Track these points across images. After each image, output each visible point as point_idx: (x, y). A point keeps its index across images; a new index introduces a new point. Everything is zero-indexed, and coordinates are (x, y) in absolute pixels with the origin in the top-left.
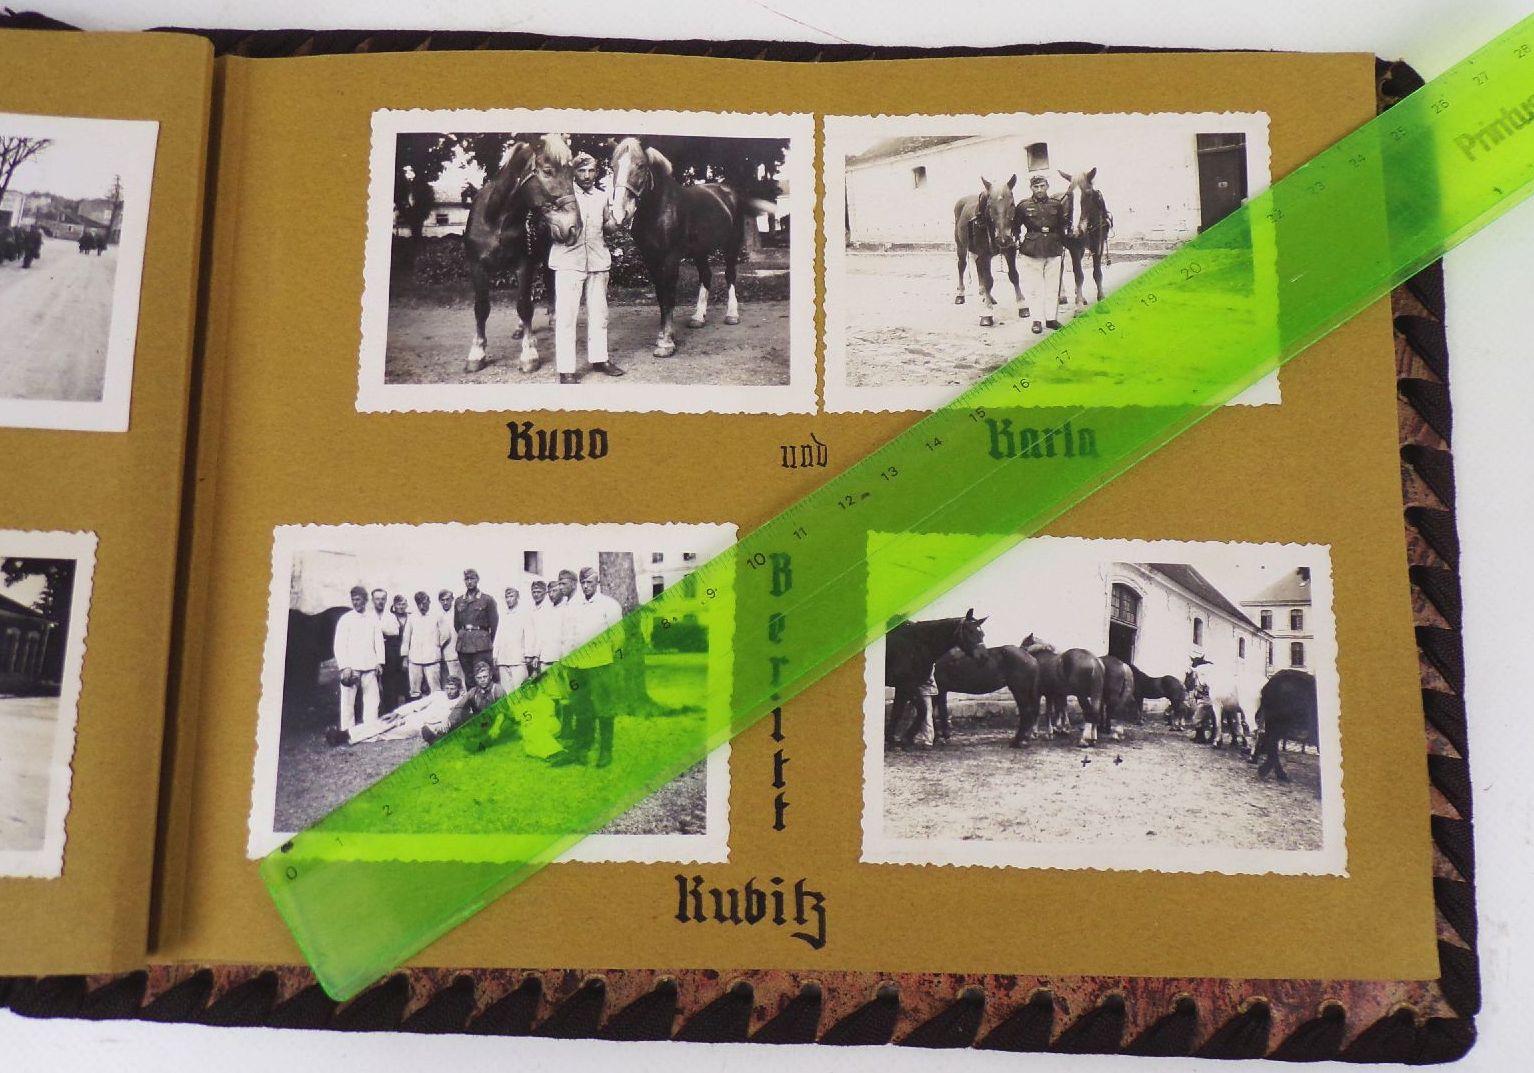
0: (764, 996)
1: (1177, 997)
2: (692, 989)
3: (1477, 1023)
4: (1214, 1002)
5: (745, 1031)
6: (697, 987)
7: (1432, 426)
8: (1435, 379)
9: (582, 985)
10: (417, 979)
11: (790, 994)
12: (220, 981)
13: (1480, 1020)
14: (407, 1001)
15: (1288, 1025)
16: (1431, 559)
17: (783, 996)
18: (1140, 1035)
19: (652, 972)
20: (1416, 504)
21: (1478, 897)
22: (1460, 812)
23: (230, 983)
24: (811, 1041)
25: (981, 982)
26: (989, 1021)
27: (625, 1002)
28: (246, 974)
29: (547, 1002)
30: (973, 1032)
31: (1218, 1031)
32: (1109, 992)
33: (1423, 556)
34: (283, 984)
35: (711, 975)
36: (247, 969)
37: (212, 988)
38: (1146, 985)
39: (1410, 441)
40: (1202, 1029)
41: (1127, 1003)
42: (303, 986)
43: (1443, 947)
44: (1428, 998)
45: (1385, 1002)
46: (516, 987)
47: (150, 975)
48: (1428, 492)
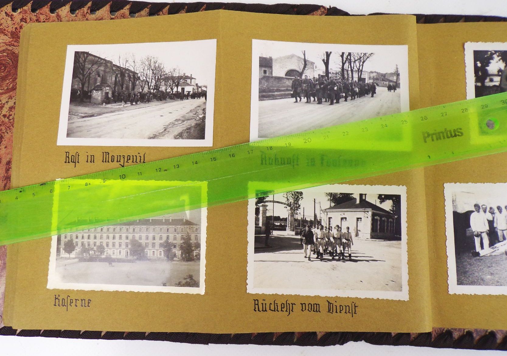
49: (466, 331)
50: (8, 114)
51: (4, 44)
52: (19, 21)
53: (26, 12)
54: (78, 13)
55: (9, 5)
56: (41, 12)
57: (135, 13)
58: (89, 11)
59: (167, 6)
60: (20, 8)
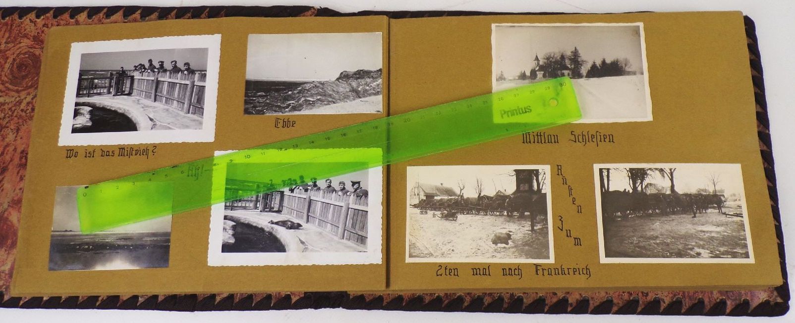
0: (572, 300)
1: (698, 298)
3: (789, 304)
4: (709, 299)
5: (567, 311)
6: (551, 298)
7: (764, 126)
8: (764, 112)
9: (516, 298)
10: (466, 297)
11: (579, 299)
14: (464, 303)
15: (732, 305)
17: (577, 300)
18: (687, 309)
19: (537, 293)
23: (409, 299)
24: (586, 313)
25: (638, 295)
26: (641, 307)
27: (530, 302)
28: (413, 296)
29: (506, 303)
30: (637, 309)
31: (711, 307)
32: (677, 297)
34: (425, 299)
35: (555, 294)
36: (413, 294)
37: (403, 300)
38: (688, 295)
40: (706, 308)
41: (683, 300)
42: (431, 299)
44: (774, 297)
45: (761, 298)
46: (497, 298)
47: (384, 297)
48: (764, 145)
49: (436, 295)
50: (25, 109)
51: (26, 47)
52: (41, 26)
53: (48, 18)
54: (94, 19)
55: (33, 13)
56: (62, 18)
57: (146, 17)
58: (105, 16)
59: (174, 10)
60: (43, 15)
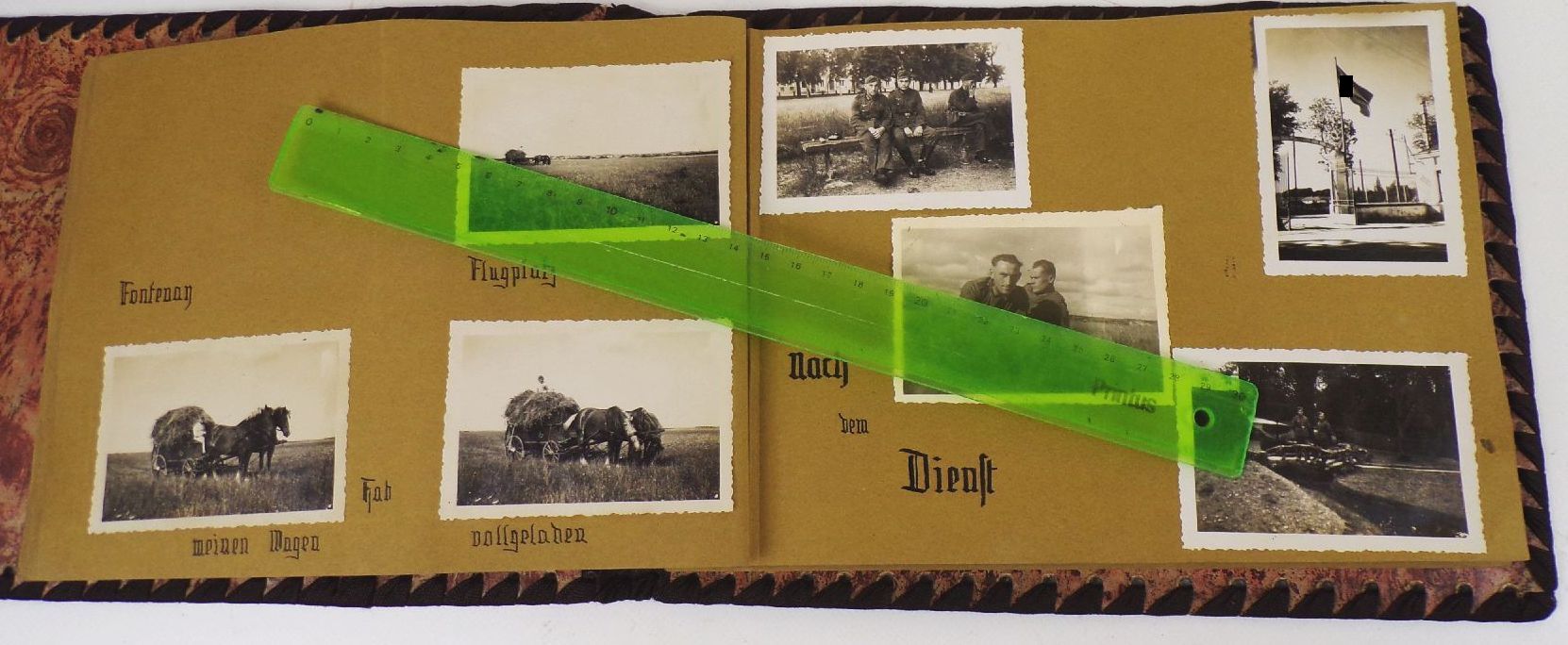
0: (1110, 585)
1: (1367, 582)
2: (1065, 582)
3: (1556, 595)
4: (1390, 585)
5: (1100, 607)
6: (1069, 581)
7: (1502, 230)
8: (1502, 201)
9: (998, 580)
10: (898, 578)
11: (1124, 584)
12: (779, 581)
13: (1559, 594)
14: (893, 590)
15: (1438, 598)
16: (1508, 312)
17: (1121, 585)
18: (1345, 606)
19: (1040, 571)
20: (1496, 278)
21: (1551, 518)
22: (1537, 466)
23: (785, 581)
24: (1140, 612)
25: (1243, 575)
26: (1250, 599)
27: (1025, 589)
28: (794, 576)
29: (978, 590)
30: (1241, 604)
31: (1393, 603)
32: (1323, 580)
33: (1503, 310)
34: (817, 582)
35: (1076, 573)
36: (794, 574)
37: (774, 584)
38: (1346, 575)
39: (1489, 240)
40: (1383, 602)
41: (1336, 587)
42: (829, 582)
43: (1532, 549)
44: (1524, 581)
45: (1497, 583)
46: (959, 581)
47: (737, 576)
48: (1504, 271)
49: (839, 574)
50: (52, 213)
51: (54, 94)
52: (82, 53)
53: (94, 37)
54: (181, 36)
55: (67, 27)
56: (121, 37)
58: (200, 33)
60: (85, 31)
